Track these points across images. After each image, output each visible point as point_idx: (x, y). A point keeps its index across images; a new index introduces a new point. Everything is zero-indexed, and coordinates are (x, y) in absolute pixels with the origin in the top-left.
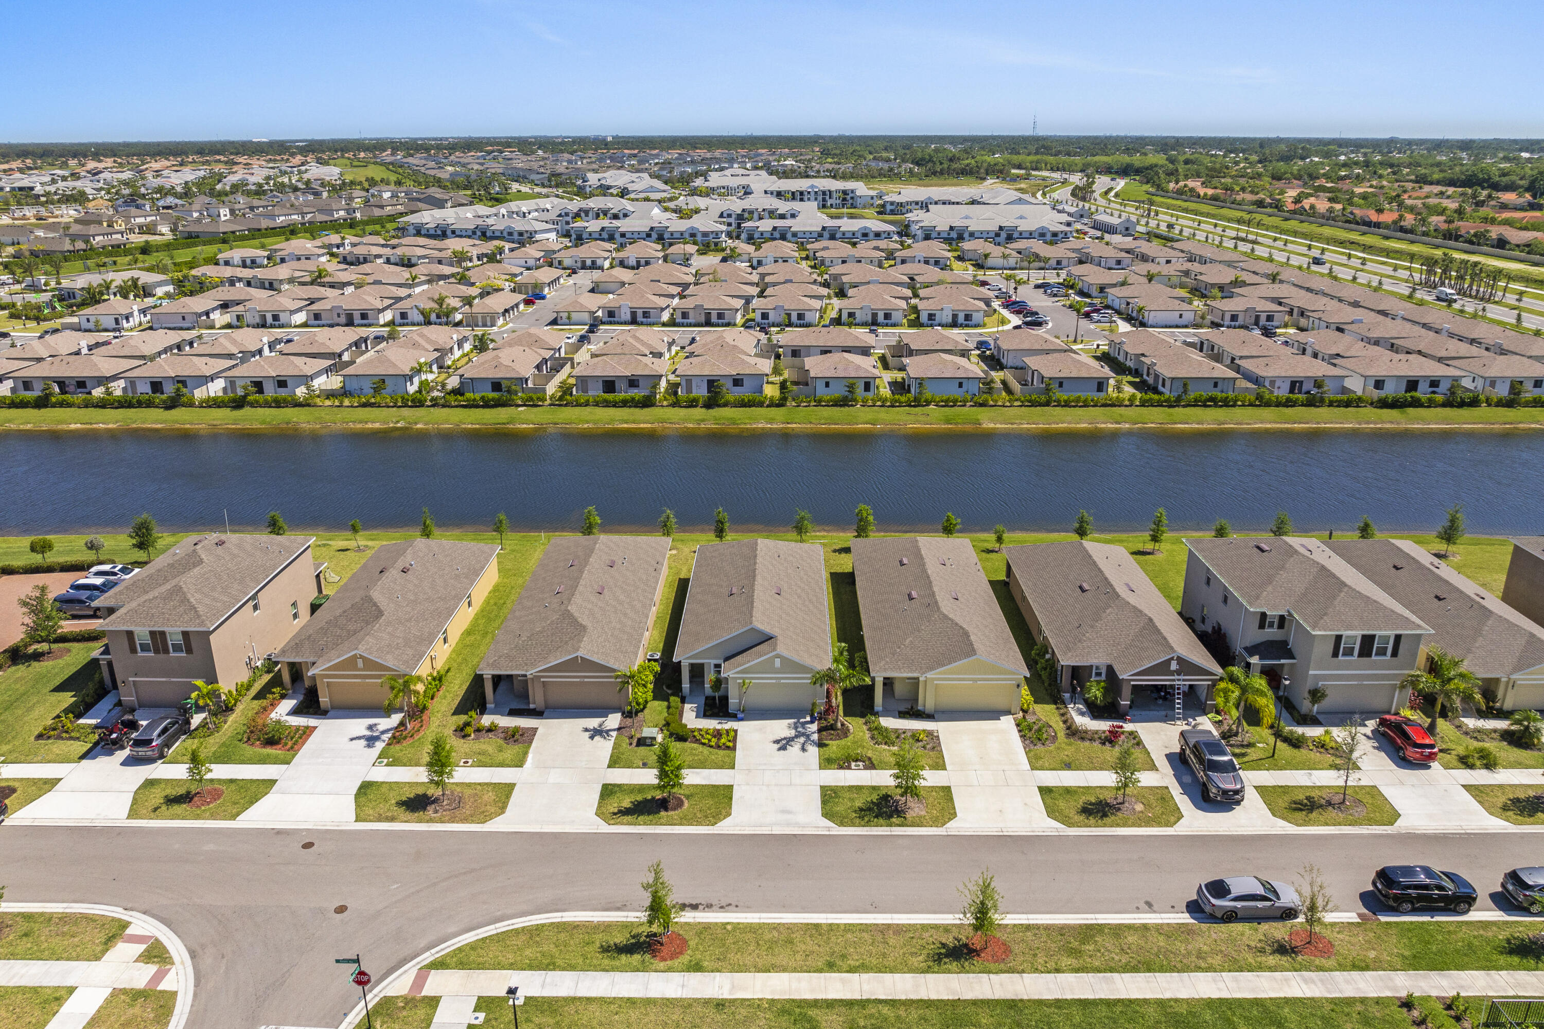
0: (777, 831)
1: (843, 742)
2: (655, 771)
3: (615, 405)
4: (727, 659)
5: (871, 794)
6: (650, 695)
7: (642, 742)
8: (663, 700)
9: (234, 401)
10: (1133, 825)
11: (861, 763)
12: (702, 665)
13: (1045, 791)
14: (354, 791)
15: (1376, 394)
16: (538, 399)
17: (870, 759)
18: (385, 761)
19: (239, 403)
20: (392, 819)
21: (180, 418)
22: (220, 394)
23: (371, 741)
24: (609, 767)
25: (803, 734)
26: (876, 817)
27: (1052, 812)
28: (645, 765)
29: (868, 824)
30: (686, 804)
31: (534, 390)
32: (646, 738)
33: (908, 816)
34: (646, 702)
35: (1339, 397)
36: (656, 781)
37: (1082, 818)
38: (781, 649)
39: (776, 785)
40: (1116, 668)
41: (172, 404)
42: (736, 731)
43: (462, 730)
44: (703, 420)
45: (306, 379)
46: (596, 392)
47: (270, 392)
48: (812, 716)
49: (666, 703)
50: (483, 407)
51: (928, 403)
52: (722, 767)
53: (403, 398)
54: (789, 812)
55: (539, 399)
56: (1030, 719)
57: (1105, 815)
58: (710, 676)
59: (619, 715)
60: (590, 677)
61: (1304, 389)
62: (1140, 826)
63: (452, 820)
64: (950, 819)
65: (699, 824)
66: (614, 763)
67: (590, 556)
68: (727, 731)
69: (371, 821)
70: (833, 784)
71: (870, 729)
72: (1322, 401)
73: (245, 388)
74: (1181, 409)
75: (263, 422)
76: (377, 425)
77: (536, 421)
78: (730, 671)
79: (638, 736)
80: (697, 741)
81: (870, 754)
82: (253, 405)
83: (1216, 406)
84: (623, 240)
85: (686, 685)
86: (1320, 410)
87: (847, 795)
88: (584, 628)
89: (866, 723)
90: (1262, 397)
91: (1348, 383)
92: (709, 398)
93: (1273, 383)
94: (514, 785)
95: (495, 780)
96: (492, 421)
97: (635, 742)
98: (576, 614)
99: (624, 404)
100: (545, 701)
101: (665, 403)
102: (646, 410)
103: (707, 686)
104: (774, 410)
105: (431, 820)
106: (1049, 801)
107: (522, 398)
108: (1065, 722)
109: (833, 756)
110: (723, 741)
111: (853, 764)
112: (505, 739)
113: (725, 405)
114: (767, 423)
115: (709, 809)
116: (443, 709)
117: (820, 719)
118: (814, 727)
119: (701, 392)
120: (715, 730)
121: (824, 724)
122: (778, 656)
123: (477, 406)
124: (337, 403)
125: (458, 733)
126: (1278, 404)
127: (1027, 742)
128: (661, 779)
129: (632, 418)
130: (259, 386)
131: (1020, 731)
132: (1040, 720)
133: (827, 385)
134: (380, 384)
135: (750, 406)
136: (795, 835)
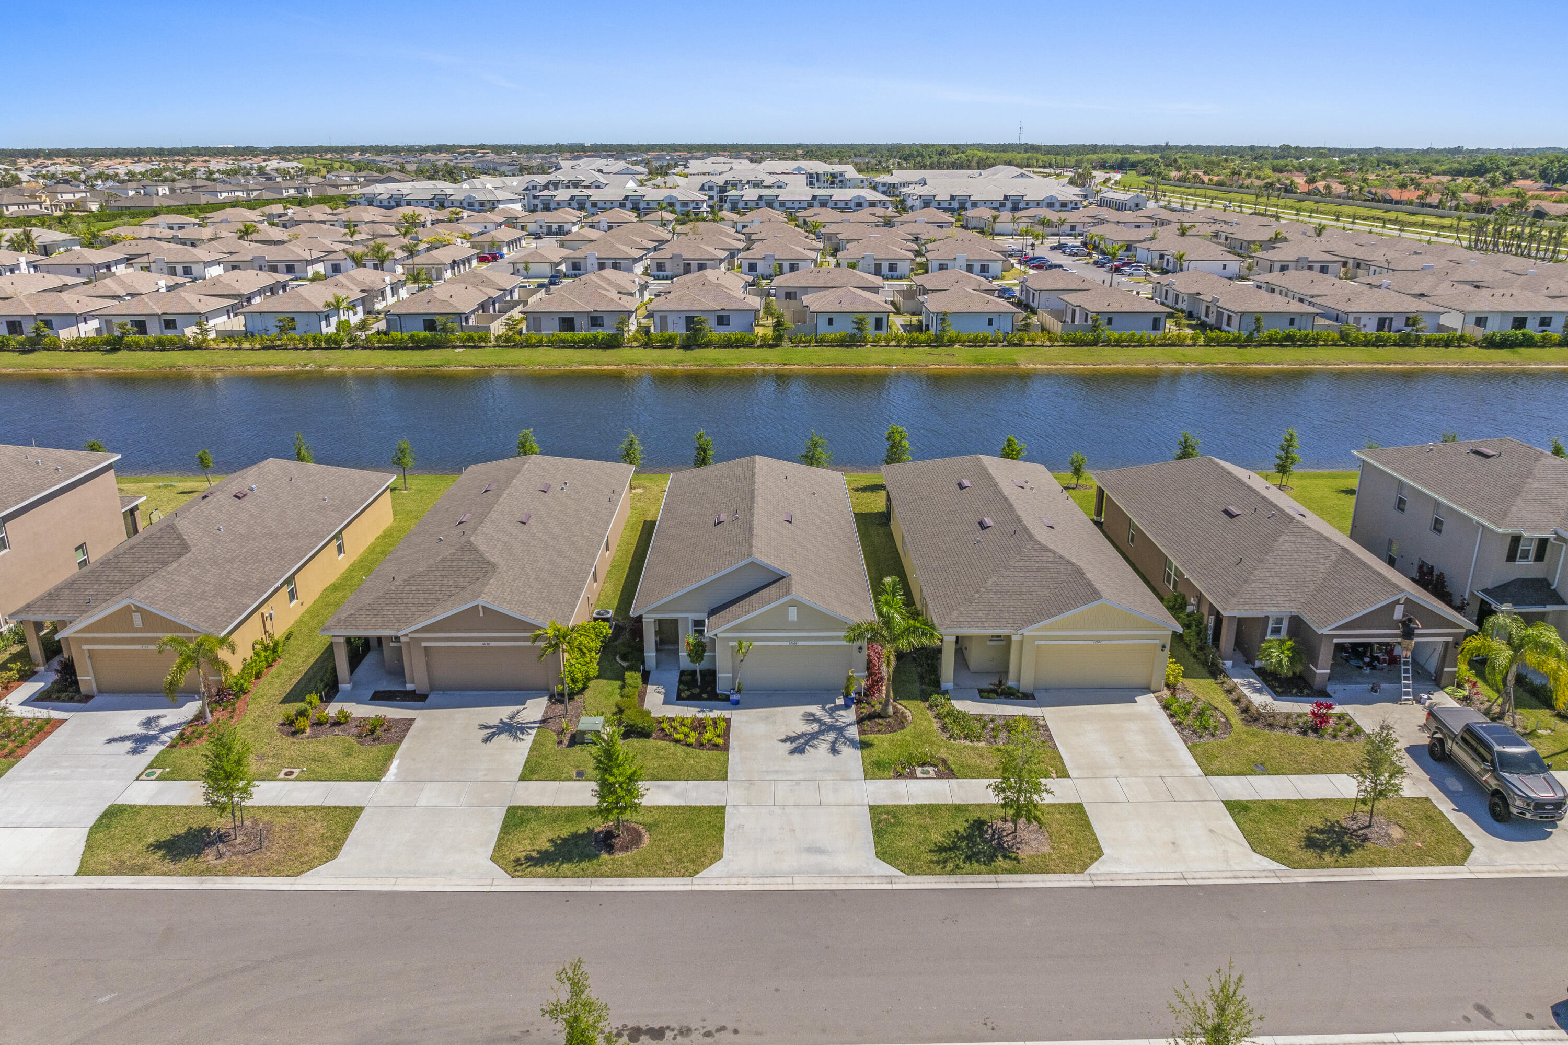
0: (801, 884)
1: (898, 736)
2: (594, 785)
3: (574, 345)
4: (713, 612)
5: (954, 818)
6: (594, 669)
7: (577, 739)
8: (615, 679)
9: (107, 342)
10: (1397, 863)
11: (931, 769)
12: (675, 621)
13: (1236, 808)
14: (91, 821)
15: (1479, 333)
16: (480, 338)
17: (944, 761)
18: (159, 771)
19: (114, 345)
20: (141, 870)
21: (40, 362)
22: (93, 335)
23: (140, 742)
24: (522, 779)
25: (831, 728)
26: (969, 858)
27: (1257, 843)
28: (580, 775)
29: (956, 870)
30: (646, 839)
31: (477, 328)
32: (583, 733)
33: (1021, 855)
34: (588, 679)
35: (1438, 335)
36: (595, 802)
37: (1310, 854)
38: (799, 591)
39: (797, 805)
40: (1307, 618)
41: (31, 347)
42: (728, 721)
43: (291, 723)
44: (681, 362)
45: (199, 319)
46: (551, 330)
47: (155, 332)
48: (846, 696)
49: (620, 683)
50: (412, 348)
51: (951, 343)
52: (705, 778)
53: (315, 339)
54: (821, 851)
55: (482, 339)
56: (1181, 696)
57: (1346, 849)
58: (687, 638)
59: (544, 701)
60: (500, 639)
61: (1394, 327)
62: (1409, 864)
63: (244, 872)
64: (1093, 859)
65: (668, 874)
66: (530, 773)
67: (513, 478)
68: (715, 722)
69: (102, 873)
70: (890, 802)
71: (938, 717)
72: (1418, 338)
73: (122, 326)
74: (1253, 349)
75: (142, 366)
76: (280, 369)
77: (476, 363)
78: (716, 629)
79: (572, 730)
80: (666, 737)
81: (943, 753)
82: (129, 348)
83: (1294, 345)
84: (594, 210)
85: (650, 654)
86: (1417, 349)
87: (916, 820)
88: (492, 567)
89: (931, 707)
90: (1348, 335)
91: (1444, 320)
92: (688, 338)
93: (1357, 320)
94: (361, 809)
95: (331, 802)
96: (421, 364)
97: (566, 739)
98: (482, 548)
99: (585, 344)
100: (430, 679)
101: (635, 344)
102: (609, 352)
103: (683, 654)
104: (766, 352)
105: (209, 872)
106: (1248, 825)
107: (459, 339)
108: (1237, 701)
109: (885, 758)
110: (707, 736)
111: (919, 770)
112: (359, 736)
113: (707, 345)
114: (759, 364)
115: (685, 846)
116: (272, 692)
117: (859, 702)
118: (849, 715)
119: (678, 330)
120: (694, 719)
121: (866, 710)
122: (794, 603)
123: (405, 348)
124: (235, 345)
125: (287, 729)
126: (1367, 344)
127: (1187, 732)
128: (602, 798)
129: (593, 359)
130: (141, 327)
131: (1171, 716)
132: (1196, 699)
133: (831, 322)
134: (287, 323)
135: (737, 347)
136: (833, 891)
